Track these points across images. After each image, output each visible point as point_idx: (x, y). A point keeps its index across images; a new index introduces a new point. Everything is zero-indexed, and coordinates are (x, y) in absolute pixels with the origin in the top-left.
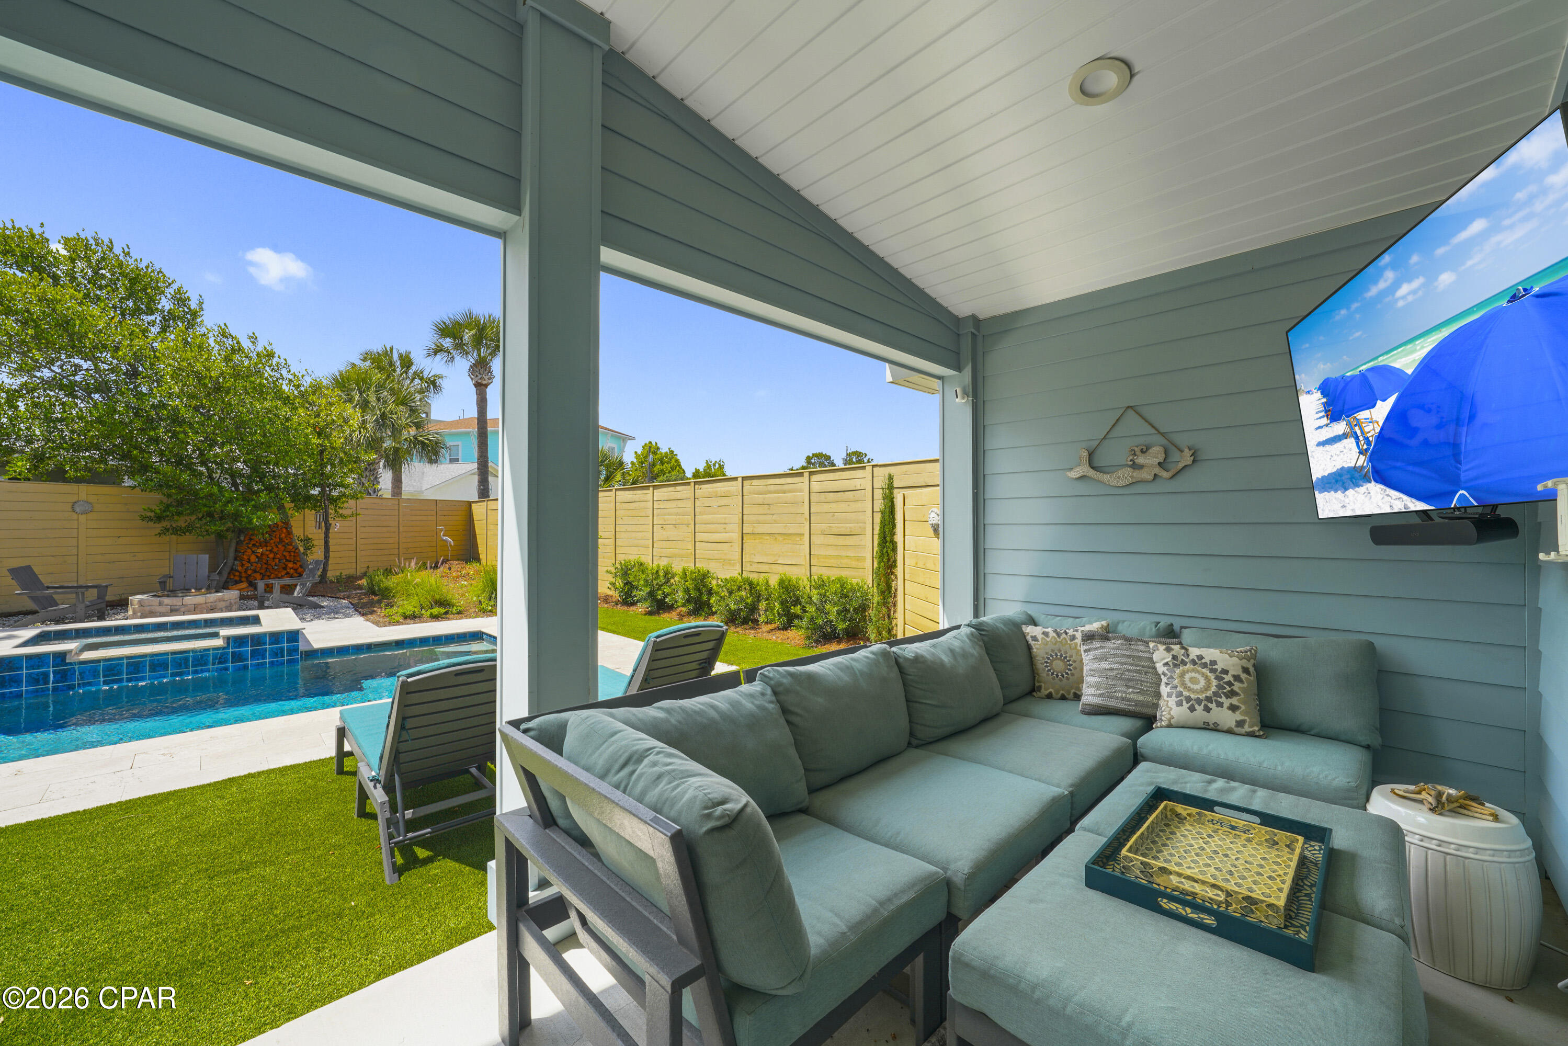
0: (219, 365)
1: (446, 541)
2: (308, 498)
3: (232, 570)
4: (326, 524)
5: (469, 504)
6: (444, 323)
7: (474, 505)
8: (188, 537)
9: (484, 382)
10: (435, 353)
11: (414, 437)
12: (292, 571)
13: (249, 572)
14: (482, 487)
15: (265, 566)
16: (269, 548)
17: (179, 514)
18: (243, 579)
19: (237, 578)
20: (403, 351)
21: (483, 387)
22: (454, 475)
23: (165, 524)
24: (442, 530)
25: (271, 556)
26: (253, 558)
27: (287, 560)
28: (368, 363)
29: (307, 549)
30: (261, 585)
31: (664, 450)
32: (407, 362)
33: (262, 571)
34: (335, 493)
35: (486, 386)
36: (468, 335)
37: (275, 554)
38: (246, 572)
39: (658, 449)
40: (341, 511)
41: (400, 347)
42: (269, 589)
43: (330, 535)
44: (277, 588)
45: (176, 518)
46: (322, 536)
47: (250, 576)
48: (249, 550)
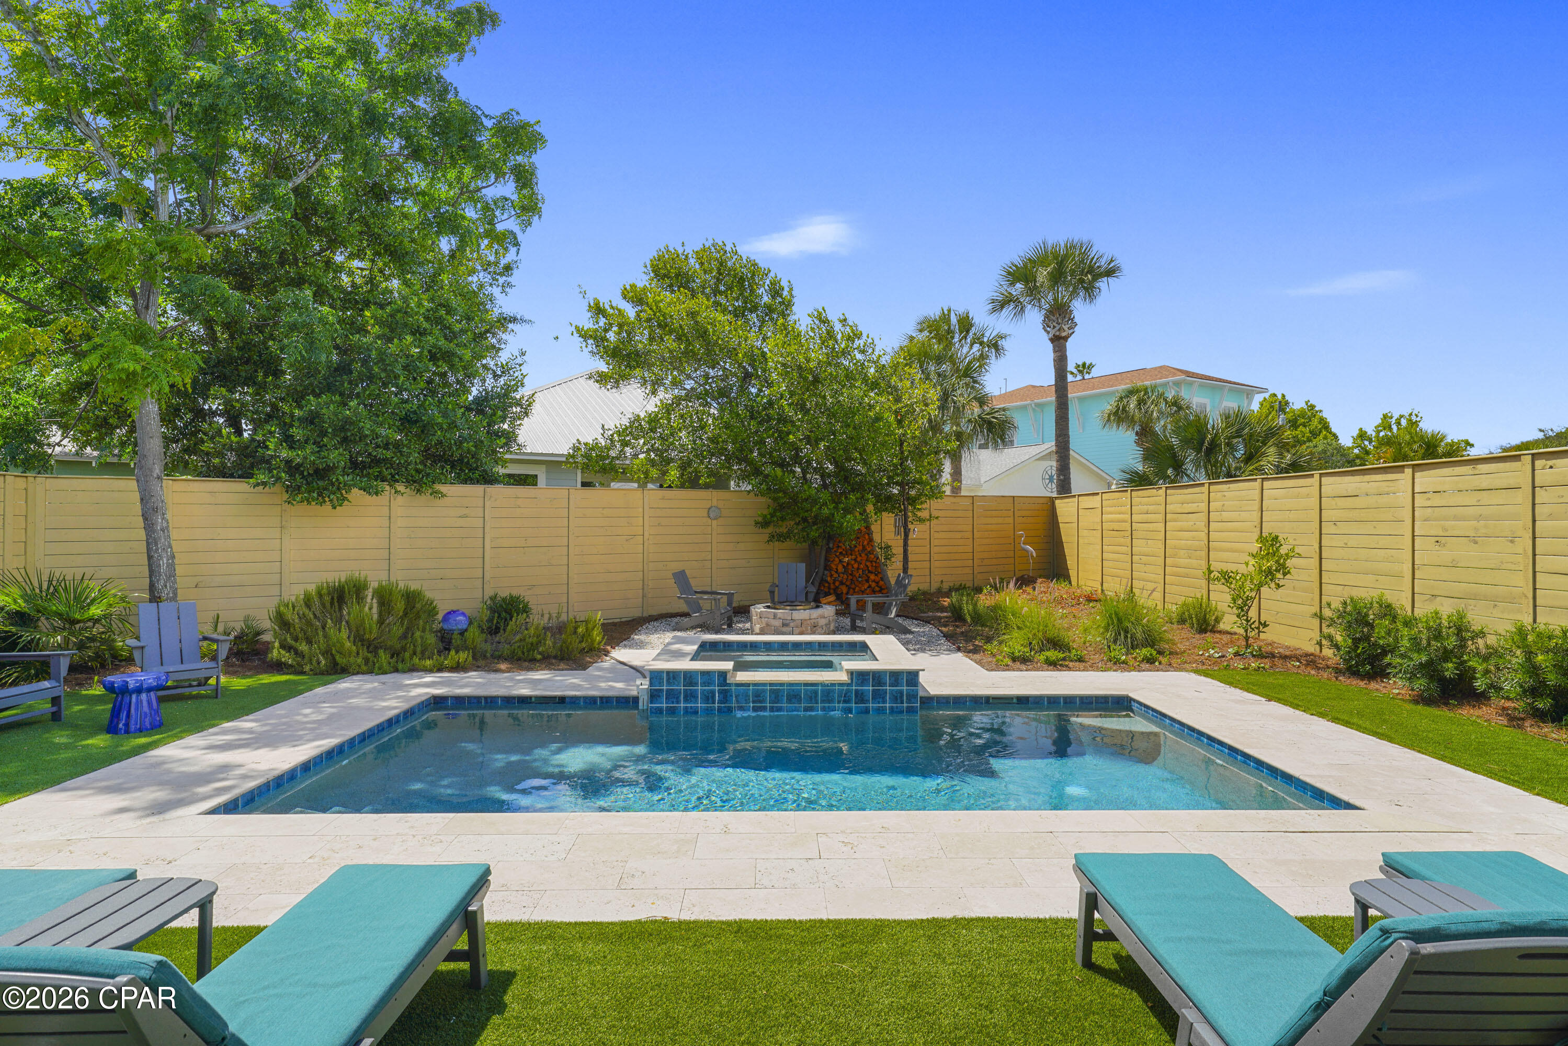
0: (817, 355)
1: (1027, 551)
2: (889, 498)
3: (823, 581)
4: (905, 529)
5: (1052, 501)
6: (1016, 266)
7: (1057, 502)
8: (788, 544)
9: (1064, 334)
10: (1002, 307)
11: (979, 416)
12: (873, 585)
13: (837, 584)
14: (1062, 477)
15: (850, 577)
16: (853, 557)
17: (783, 519)
18: (832, 591)
19: (827, 590)
20: (961, 310)
21: (1062, 341)
22: (1016, 462)
23: (770, 529)
24: (1021, 536)
25: (856, 566)
26: (841, 569)
27: (870, 572)
28: (926, 333)
29: (887, 558)
30: (853, 600)
31: (1297, 403)
32: (966, 324)
33: (848, 583)
34: (913, 493)
35: (1066, 339)
36: (1042, 275)
37: (860, 563)
38: (834, 583)
39: (1287, 403)
40: (919, 514)
41: (960, 307)
42: (862, 606)
43: (909, 542)
44: (869, 607)
45: (780, 523)
46: (901, 542)
47: (837, 588)
48: (837, 559)
